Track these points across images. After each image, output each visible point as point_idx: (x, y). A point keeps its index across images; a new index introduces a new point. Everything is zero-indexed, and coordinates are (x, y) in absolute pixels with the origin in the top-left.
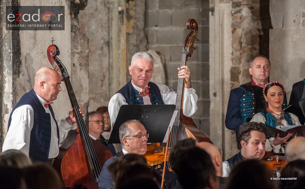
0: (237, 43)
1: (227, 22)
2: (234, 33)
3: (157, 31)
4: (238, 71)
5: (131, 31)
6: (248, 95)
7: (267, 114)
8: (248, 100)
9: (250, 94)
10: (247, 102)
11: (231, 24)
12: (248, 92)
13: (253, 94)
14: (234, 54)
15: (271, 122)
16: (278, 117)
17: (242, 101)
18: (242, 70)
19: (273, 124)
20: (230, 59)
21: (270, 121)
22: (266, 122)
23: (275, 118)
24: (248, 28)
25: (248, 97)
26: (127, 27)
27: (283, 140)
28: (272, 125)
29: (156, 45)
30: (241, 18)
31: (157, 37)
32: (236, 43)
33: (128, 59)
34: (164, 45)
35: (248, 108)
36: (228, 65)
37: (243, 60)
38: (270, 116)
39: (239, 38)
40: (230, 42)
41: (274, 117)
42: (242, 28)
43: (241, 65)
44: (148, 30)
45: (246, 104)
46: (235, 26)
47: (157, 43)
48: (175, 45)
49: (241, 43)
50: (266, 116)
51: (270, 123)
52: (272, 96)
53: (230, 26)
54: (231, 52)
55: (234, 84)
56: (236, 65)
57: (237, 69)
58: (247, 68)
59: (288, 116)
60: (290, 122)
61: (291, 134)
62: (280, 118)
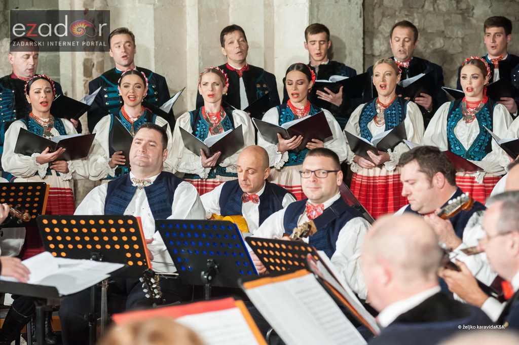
4: (91, 64)
6: (7, 93)
7: (30, 122)
8: (6, 99)
9: (9, 90)
10: (5, 103)
12: (7, 89)
13: (13, 91)
16: (46, 125)
18: (95, 63)
21: (33, 130)
25: (6, 96)
35: (6, 111)
36: (81, 56)
38: (33, 124)
41: (40, 125)
43: (94, 57)
45: (4, 106)
50: (28, 125)
52: (36, 94)
55: (87, 81)
56: (89, 56)
57: (89, 62)
58: (100, 59)
59: (59, 123)
60: (62, 131)
61: (65, 149)
62: (49, 127)
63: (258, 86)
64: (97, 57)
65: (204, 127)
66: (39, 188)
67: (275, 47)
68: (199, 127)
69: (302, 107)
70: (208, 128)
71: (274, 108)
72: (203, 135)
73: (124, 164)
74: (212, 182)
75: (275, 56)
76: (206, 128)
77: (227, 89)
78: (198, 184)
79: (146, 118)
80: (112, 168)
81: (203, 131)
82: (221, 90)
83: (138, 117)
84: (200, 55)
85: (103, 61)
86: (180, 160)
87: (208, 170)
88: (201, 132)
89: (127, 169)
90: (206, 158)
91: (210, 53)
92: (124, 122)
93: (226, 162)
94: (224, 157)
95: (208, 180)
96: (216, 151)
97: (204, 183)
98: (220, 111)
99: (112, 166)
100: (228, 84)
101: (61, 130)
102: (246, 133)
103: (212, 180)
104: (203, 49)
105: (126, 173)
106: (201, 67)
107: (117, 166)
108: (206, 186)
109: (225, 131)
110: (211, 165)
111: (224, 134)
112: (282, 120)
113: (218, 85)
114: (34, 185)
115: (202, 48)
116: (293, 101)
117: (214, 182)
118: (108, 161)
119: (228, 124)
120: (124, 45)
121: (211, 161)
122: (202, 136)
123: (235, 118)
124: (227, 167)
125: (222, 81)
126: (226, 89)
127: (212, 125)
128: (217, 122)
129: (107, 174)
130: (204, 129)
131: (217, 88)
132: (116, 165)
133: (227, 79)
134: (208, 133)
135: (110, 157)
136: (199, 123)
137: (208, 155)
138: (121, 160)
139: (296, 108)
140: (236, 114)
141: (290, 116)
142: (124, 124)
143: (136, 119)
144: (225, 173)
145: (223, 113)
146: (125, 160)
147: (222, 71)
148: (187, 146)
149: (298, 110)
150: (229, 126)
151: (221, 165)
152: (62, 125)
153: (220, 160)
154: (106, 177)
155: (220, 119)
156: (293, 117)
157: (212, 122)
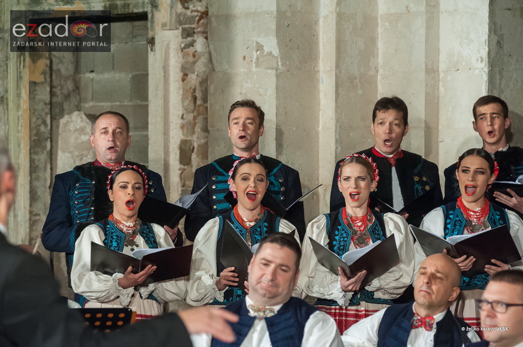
0: (190, 98)
1: (175, 62)
2: (185, 82)
3: (92, 80)
4: (190, 148)
5: (40, 79)
6: (85, 184)
7: (108, 226)
8: (83, 193)
9: (88, 181)
10: (81, 198)
11: (180, 65)
12: (86, 179)
13: (94, 182)
14: (184, 117)
15: (114, 241)
16: (129, 231)
17: (73, 195)
18: (196, 146)
19: (118, 244)
20: (179, 126)
21: (112, 237)
22: (105, 240)
23: (123, 232)
24: (204, 72)
25: (84, 188)
26: (32, 72)
27: (137, 278)
28: (116, 245)
29: (91, 104)
30: (194, 56)
31: (93, 90)
32: (187, 98)
33: (33, 125)
34: (102, 104)
35: (81, 208)
36: (176, 136)
37: (198, 129)
38: (113, 229)
39: (192, 91)
40: (180, 97)
41: (121, 231)
42: (196, 73)
43: (195, 137)
44: (80, 78)
45: (79, 201)
46: (186, 69)
47: (92, 100)
48: (118, 103)
49: (195, 99)
50: (105, 229)
51: (111, 242)
52: (121, 189)
53: (178, 70)
54: (181, 114)
55: (184, 169)
56: (188, 137)
57: (188, 144)
58: (203, 141)
59: (148, 228)
60: (151, 241)
61: (155, 267)
62: (133, 233)
63: (416, 179)
64: (198, 138)
65: (345, 235)
66: (122, 315)
67: (440, 127)
68: (337, 235)
69: (478, 209)
70: (350, 237)
71: (439, 208)
72: (344, 246)
73: (237, 284)
74: (354, 310)
75: (439, 140)
76: (347, 237)
77: (376, 183)
78: (335, 313)
79: (267, 222)
80: (219, 290)
81: (343, 240)
82: (368, 186)
83: (256, 221)
84: (338, 137)
85: (206, 144)
86: (311, 279)
87: (350, 295)
88: (340, 241)
89: (241, 291)
90: (346, 279)
91: (351, 134)
92: (237, 228)
93: (375, 283)
94: (370, 278)
95: (349, 308)
96: (360, 270)
97: (344, 311)
98: (367, 214)
99: (221, 287)
100: (378, 177)
101: (149, 238)
102: (401, 244)
103: (354, 308)
104: (342, 129)
105: (239, 296)
106: (338, 153)
107: (228, 288)
108: (347, 315)
109: (373, 242)
110: (354, 289)
111: (371, 245)
112: (449, 226)
113: (364, 179)
114: (116, 311)
115: (341, 127)
116: (466, 200)
117: (357, 311)
118: (215, 280)
119: (377, 232)
120: (244, 123)
121: (353, 283)
122: (342, 247)
123: (388, 224)
124: (376, 291)
125: (369, 174)
126: (374, 185)
127: (355, 232)
128: (362, 229)
129: (213, 298)
130: (344, 238)
131: (362, 184)
132: (226, 285)
133: (377, 170)
134: (350, 243)
135: (218, 275)
136: (338, 230)
137: (349, 275)
138: (232, 279)
139: (469, 210)
140: (388, 219)
141: (460, 220)
142: (238, 230)
143: (252, 224)
144: (373, 298)
145: (370, 216)
146: (237, 280)
147: (370, 160)
148: (321, 262)
149: (472, 213)
150: (378, 234)
151: (367, 288)
152: (151, 231)
153: (366, 281)
154: (211, 301)
155: (367, 225)
156: (464, 223)
157: (355, 228)
